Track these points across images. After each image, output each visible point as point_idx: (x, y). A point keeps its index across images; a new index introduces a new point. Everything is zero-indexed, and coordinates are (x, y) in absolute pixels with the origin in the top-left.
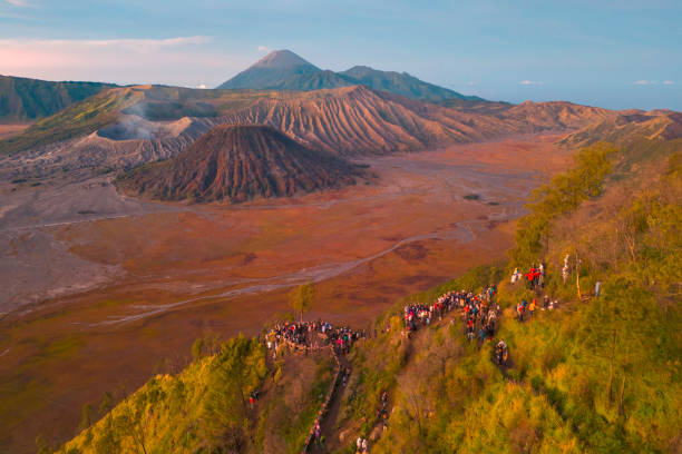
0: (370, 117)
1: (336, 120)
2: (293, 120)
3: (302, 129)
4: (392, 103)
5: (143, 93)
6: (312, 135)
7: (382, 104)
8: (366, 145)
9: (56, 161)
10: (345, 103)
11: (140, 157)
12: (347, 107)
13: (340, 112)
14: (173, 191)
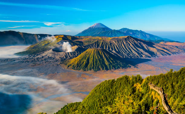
0: (132, 46)
1: (121, 47)
2: (108, 47)
3: (111, 49)
4: (139, 42)
5: (61, 38)
6: (114, 51)
7: (136, 42)
8: (132, 55)
9: (42, 58)
10: (124, 42)
11: (65, 57)
12: (125, 43)
13: (122, 44)
14: (77, 67)
